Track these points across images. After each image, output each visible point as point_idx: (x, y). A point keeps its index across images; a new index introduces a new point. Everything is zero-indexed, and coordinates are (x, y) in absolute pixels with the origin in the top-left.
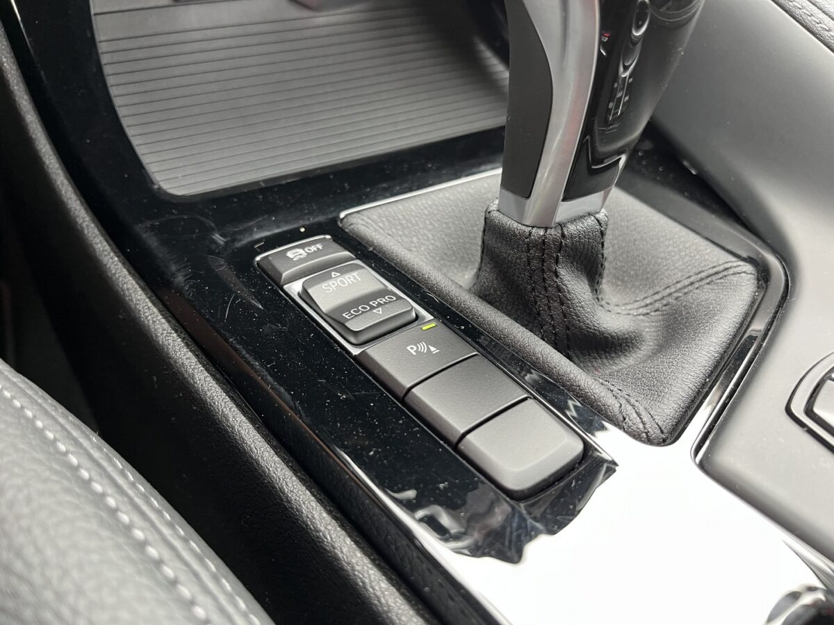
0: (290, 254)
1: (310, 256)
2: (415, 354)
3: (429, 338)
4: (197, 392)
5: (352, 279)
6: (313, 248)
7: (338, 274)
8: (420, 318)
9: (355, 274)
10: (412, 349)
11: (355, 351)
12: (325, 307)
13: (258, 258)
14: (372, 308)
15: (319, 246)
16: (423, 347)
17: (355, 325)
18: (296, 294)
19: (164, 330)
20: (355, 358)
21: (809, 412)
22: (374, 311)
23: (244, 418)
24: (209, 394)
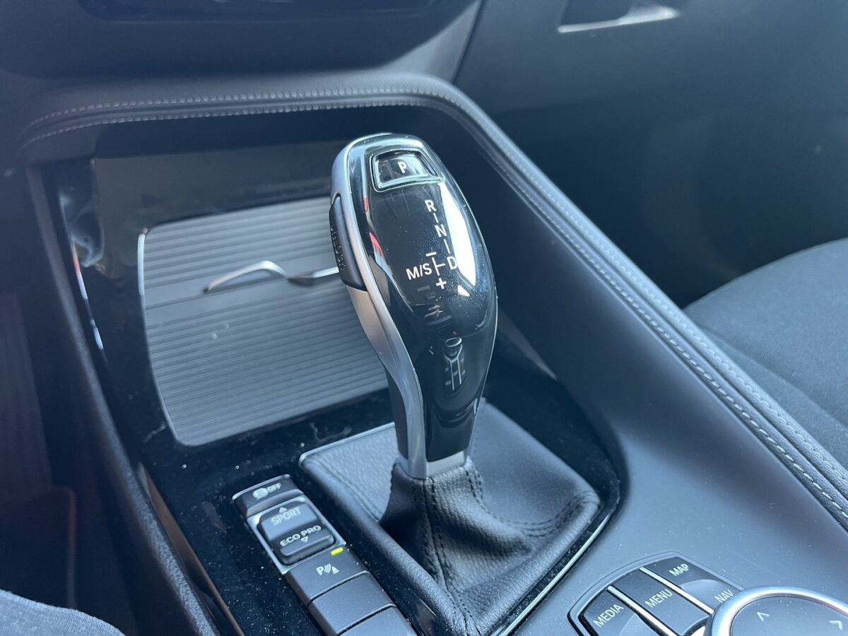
0: (256, 494)
1: (270, 495)
2: (321, 573)
3: (334, 561)
4: (180, 601)
5: (294, 513)
6: (273, 488)
7: (285, 509)
8: (337, 542)
9: (297, 509)
10: (320, 570)
11: (284, 571)
12: (271, 536)
13: (235, 497)
14: (302, 537)
15: (278, 486)
16: (328, 568)
17: (286, 552)
18: (255, 526)
19: (165, 553)
20: (283, 577)
21: (582, 619)
22: (302, 539)
23: (206, 622)
24: (186, 603)
